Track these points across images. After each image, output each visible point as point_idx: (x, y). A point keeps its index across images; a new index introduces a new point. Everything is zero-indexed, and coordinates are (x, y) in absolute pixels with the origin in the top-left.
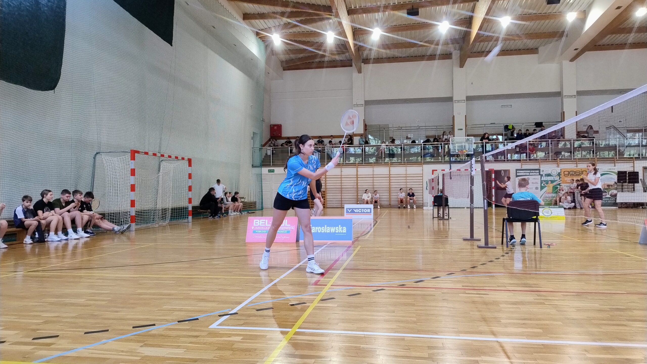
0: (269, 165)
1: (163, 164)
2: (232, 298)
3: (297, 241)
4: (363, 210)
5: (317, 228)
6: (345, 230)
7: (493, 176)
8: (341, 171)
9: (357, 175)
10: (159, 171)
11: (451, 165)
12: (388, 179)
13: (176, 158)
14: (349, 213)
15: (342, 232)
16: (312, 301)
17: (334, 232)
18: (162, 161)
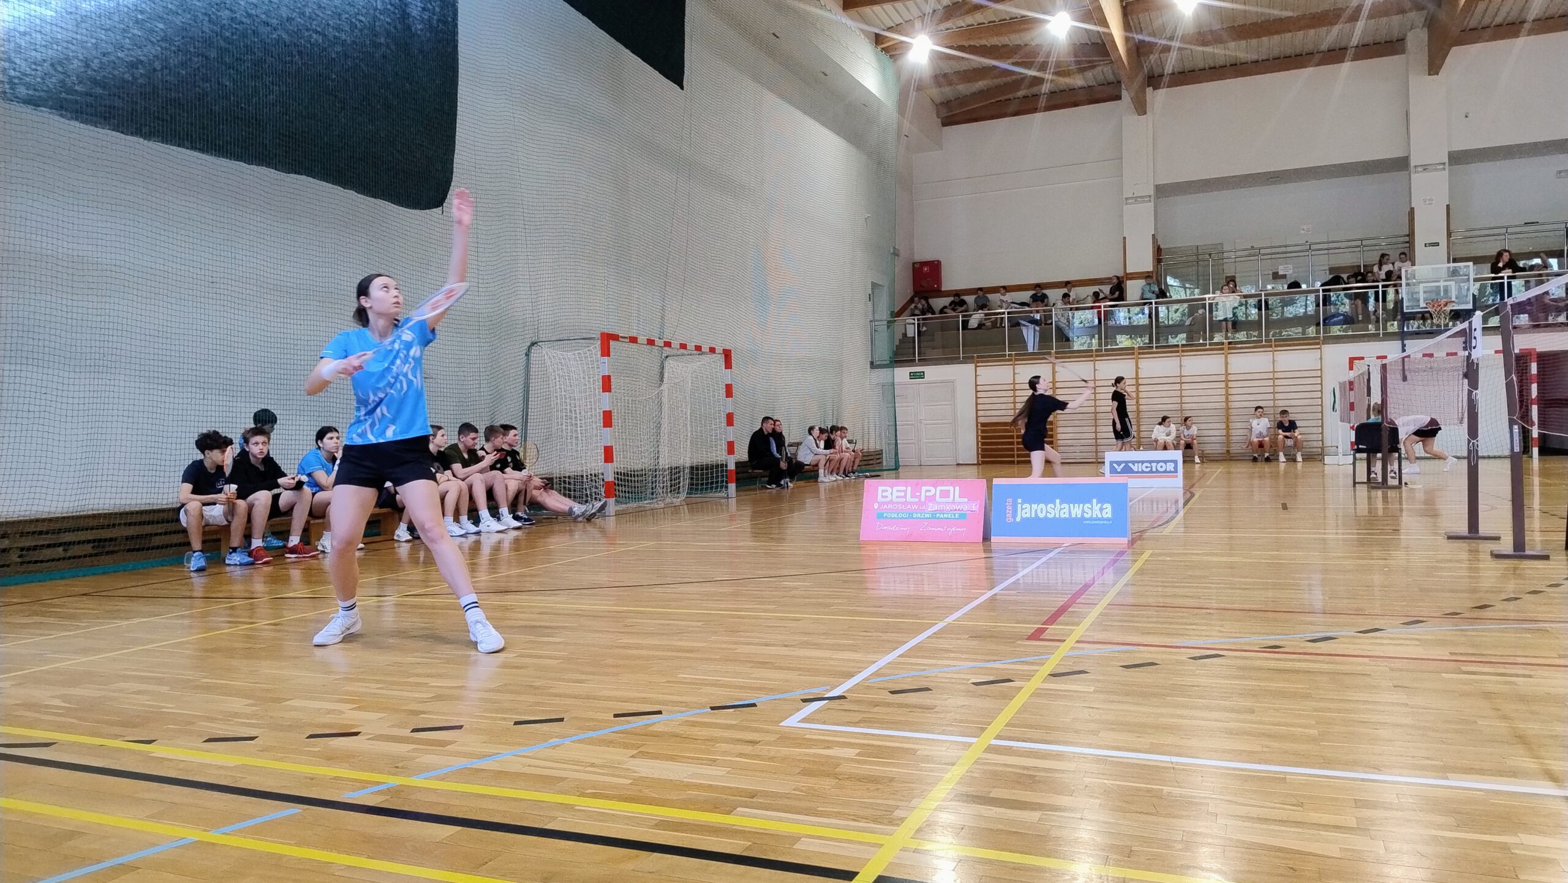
0: (911, 362)
1: (670, 364)
2: (832, 662)
3: (986, 538)
4: (1154, 465)
5: (1034, 506)
6: (1108, 511)
7: (1534, 368)
8: (1095, 370)
9: (1137, 378)
10: (662, 380)
11: (1406, 342)
12: (1223, 385)
13: (698, 348)
14: (1119, 473)
15: (1100, 516)
16: (1028, 677)
17: (1079, 516)
18: (667, 357)
